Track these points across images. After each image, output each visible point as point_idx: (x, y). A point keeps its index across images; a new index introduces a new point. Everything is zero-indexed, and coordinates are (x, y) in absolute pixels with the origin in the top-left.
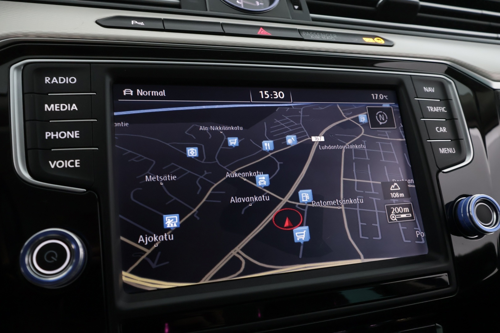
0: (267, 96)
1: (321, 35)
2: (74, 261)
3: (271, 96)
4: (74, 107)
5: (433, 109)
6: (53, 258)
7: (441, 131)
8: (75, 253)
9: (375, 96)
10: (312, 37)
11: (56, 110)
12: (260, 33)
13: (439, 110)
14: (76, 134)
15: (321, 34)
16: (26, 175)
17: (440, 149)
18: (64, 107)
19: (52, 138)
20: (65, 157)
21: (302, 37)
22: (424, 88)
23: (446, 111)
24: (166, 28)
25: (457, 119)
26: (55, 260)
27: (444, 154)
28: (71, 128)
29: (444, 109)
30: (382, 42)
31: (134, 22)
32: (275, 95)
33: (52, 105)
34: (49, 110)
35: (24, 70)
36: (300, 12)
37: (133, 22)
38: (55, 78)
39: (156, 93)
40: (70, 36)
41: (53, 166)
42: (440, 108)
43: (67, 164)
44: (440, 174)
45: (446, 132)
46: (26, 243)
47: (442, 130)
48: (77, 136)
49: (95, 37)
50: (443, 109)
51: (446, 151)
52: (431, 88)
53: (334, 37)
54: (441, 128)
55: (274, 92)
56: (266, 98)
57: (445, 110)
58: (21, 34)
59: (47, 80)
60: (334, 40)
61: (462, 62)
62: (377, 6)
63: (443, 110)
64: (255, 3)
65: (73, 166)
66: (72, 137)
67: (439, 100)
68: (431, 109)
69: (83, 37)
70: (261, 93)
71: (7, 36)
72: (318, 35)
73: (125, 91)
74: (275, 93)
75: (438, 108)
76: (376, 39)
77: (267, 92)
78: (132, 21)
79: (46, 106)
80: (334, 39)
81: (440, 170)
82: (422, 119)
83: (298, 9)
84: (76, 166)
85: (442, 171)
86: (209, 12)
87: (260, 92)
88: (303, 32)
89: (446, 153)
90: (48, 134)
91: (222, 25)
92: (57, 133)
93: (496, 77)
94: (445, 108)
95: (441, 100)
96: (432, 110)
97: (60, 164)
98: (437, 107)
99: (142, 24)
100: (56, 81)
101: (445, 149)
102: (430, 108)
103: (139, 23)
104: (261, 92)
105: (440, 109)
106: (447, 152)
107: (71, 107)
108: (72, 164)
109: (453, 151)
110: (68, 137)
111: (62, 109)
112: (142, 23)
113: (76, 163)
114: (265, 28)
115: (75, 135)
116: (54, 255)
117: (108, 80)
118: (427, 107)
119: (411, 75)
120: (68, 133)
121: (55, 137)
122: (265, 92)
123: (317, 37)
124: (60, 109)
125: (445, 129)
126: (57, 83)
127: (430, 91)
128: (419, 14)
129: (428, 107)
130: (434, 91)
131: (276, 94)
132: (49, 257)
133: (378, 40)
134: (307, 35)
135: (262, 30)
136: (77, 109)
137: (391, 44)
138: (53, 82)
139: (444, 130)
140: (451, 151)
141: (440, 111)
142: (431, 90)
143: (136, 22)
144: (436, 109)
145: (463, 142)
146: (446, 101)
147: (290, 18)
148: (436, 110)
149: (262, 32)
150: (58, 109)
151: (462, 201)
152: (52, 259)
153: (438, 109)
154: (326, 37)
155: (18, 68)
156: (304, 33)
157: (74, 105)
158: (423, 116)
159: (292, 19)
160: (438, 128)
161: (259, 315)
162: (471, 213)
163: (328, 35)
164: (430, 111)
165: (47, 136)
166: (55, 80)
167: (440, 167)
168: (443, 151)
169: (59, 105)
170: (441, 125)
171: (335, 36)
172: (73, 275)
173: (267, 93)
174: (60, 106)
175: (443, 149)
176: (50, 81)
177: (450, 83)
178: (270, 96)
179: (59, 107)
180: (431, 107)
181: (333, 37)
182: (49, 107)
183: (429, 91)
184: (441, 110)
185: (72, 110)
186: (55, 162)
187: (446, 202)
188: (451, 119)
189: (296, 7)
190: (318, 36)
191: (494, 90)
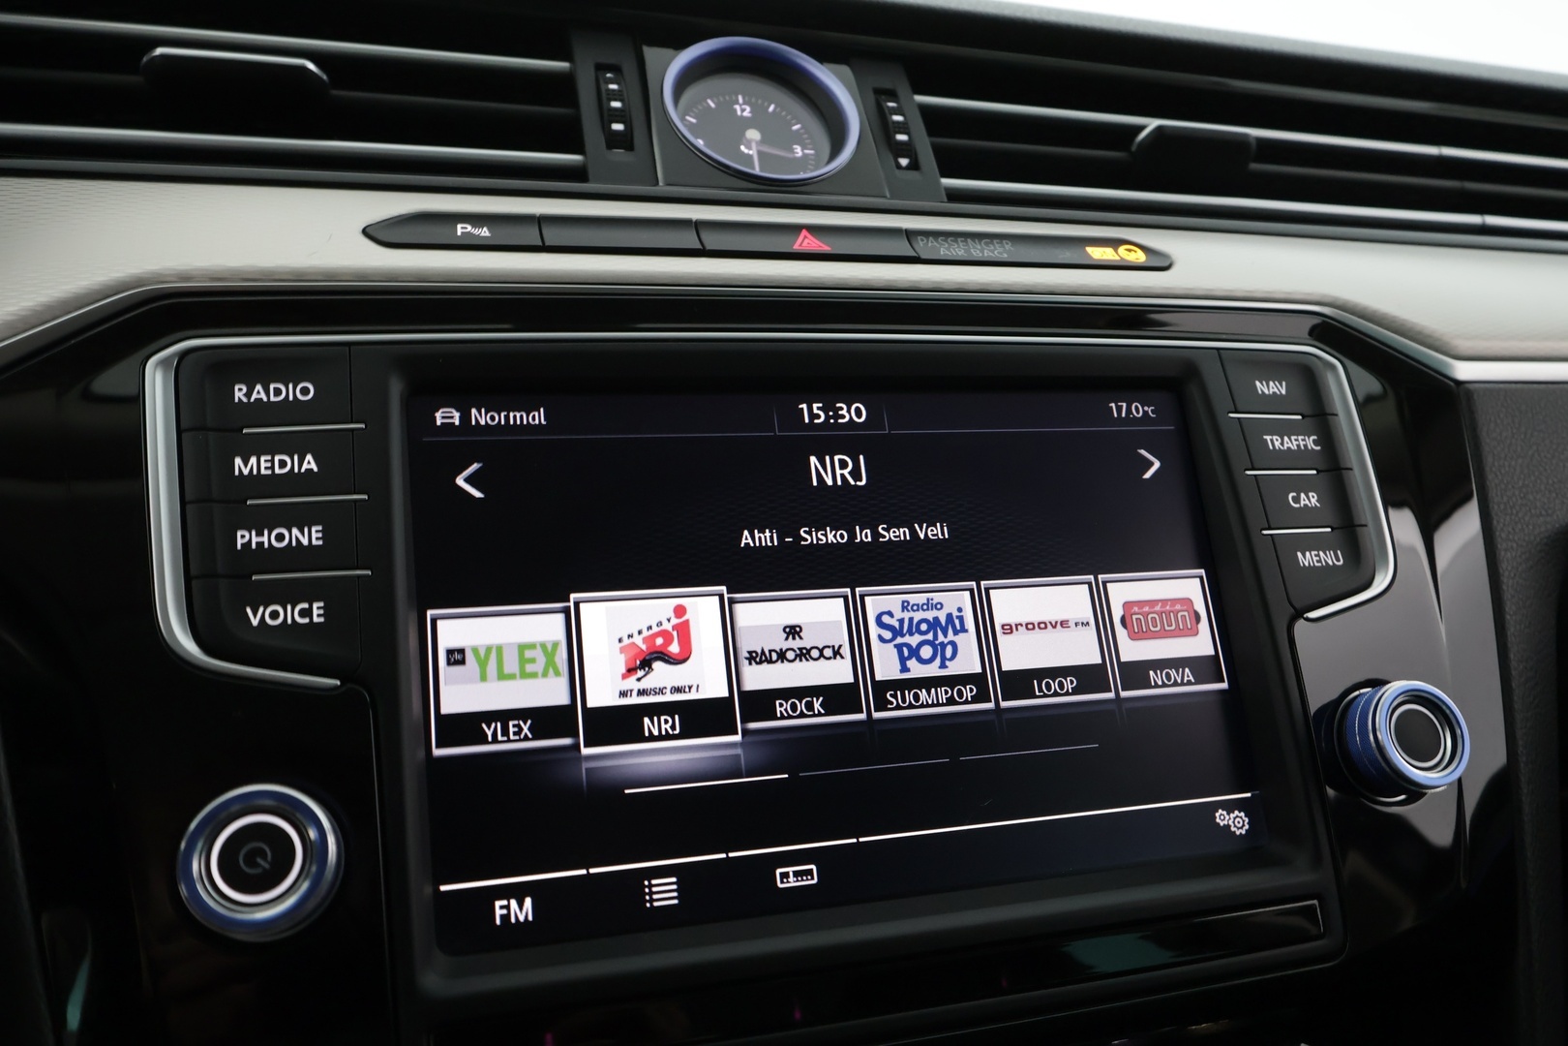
0: (819, 417)
1: (967, 245)
2: (314, 869)
3: (831, 417)
4: (310, 463)
5: (1282, 444)
6: (260, 861)
7: (1302, 503)
8: (315, 852)
9: (1119, 409)
10: (944, 250)
11: (263, 472)
12: (800, 245)
13: (1298, 446)
14: (314, 535)
15: (969, 240)
16: (188, 645)
17: (1299, 554)
18: (283, 464)
19: (254, 546)
20: (288, 595)
21: (914, 254)
22: (1258, 383)
23: (1319, 448)
24: (547, 244)
25: (1351, 469)
26: (267, 866)
27: (1311, 569)
28: (300, 518)
29: (1314, 441)
30: (1139, 257)
31: (462, 228)
32: (840, 412)
33: (253, 460)
34: (246, 472)
35: (182, 370)
36: (913, 175)
37: (460, 228)
38: (259, 387)
39: (521, 417)
40: (299, 275)
41: (255, 622)
42: (1300, 438)
43: (293, 614)
44: (1300, 626)
45: (1318, 505)
46: (193, 826)
47: (1307, 502)
48: (317, 539)
49: (362, 275)
50: (1310, 442)
51: (1315, 559)
52: (1277, 383)
53: (1004, 247)
54: (1303, 495)
55: (838, 405)
56: (816, 421)
57: (1316, 445)
58: (170, 275)
59: (239, 393)
60: (1005, 257)
61: (1365, 308)
62: (1134, 148)
63: (1311, 445)
64: (792, 151)
65: (307, 620)
66: (305, 542)
67: (1300, 417)
68: (1274, 442)
69: (330, 275)
70: (802, 409)
71: (139, 281)
72: (961, 244)
73: (438, 415)
74: (842, 409)
75: (1296, 440)
76: (1122, 249)
77: (821, 405)
78: (459, 226)
79: (238, 461)
80: (1006, 255)
81: (1299, 614)
82: (1248, 472)
83: (908, 168)
84: (316, 619)
85: (1305, 616)
86: (662, 188)
87: (800, 406)
88: (919, 238)
89: (1316, 564)
90: (243, 537)
91: (698, 226)
92: (266, 532)
93: (1464, 345)
94: (1315, 437)
95: (1303, 417)
96: (1277, 444)
97: (274, 615)
98: (1293, 438)
99: (483, 234)
100: (263, 396)
101: (1313, 553)
102: (1272, 440)
103: (477, 232)
104: (804, 406)
105: (1302, 443)
106: (1319, 561)
107: (300, 465)
108: (303, 613)
109: (1338, 560)
110: (294, 543)
111: (277, 471)
112: (485, 229)
113: (315, 612)
114: (814, 229)
115: (312, 537)
116: (263, 855)
117: (396, 388)
118: (1265, 437)
119: (1218, 349)
120: (295, 531)
121: (260, 544)
122: (815, 406)
123: (958, 251)
124: (272, 468)
125: (1313, 497)
126: (265, 399)
127: (1274, 393)
128: (1254, 166)
129: (1268, 438)
130: (1284, 392)
131: (844, 412)
132: (250, 860)
133: (1130, 250)
134: (930, 244)
135: (805, 237)
136: (315, 469)
137: (1166, 264)
138: (254, 396)
139: (1311, 500)
140: (1330, 558)
141: (1302, 448)
142: (1276, 390)
143: (469, 228)
144: (1292, 443)
145: (1367, 535)
146: (1320, 418)
147: (885, 197)
148: (1290, 445)
149: (806, 241)
150: (266, 468)
151: (1359, 699)
152: (259, 865)
153: (1295, 443)
154: (982, 251)
155: (164, 363)
156: (922, 240)
157: (309, 457)
158: (1252, 463)
159: (892, 198)
160: (1295, 494)
161: (798, 1015)
162: (1378, 733)
163: (987, 244)
164: (1271, 447)
165: (240, 542)
166: (258, 392)
167: (1298, 605)
168: (1307, 559)
169: (269, 458)
170: (1302, 485)
171: (1008, 246)
172: (311, 905)
173: (818, 408)
174: (272, 461)
175: (1308, 554)
176: (248, 395)
177: (1333, 367)
178: (827, 418)
179: (269, 465)
180: (1275, 437)
181: (1001, 250)
182: (246, 466)
183: (1271, 391)
184: (1305, 446)
185: (303, 470)
186: (261, 609)
187: (1315, 703)
188: (1332, 468)
189: (904, 162)
190: (959, 247)
191: (1459, 383)
